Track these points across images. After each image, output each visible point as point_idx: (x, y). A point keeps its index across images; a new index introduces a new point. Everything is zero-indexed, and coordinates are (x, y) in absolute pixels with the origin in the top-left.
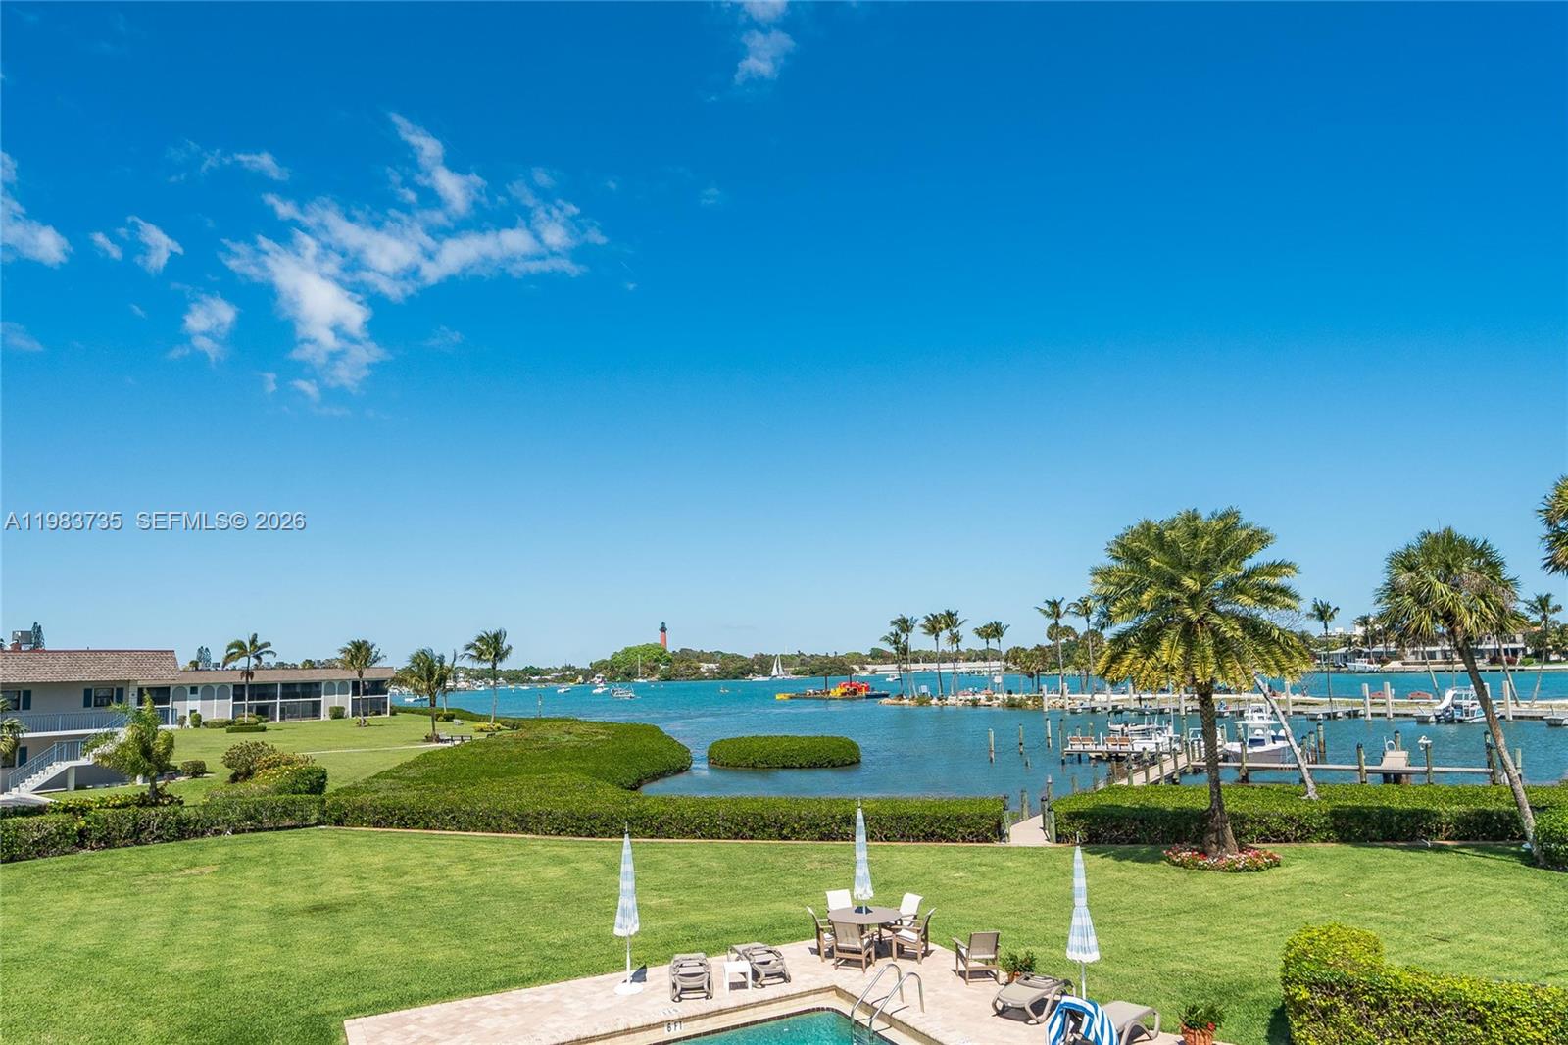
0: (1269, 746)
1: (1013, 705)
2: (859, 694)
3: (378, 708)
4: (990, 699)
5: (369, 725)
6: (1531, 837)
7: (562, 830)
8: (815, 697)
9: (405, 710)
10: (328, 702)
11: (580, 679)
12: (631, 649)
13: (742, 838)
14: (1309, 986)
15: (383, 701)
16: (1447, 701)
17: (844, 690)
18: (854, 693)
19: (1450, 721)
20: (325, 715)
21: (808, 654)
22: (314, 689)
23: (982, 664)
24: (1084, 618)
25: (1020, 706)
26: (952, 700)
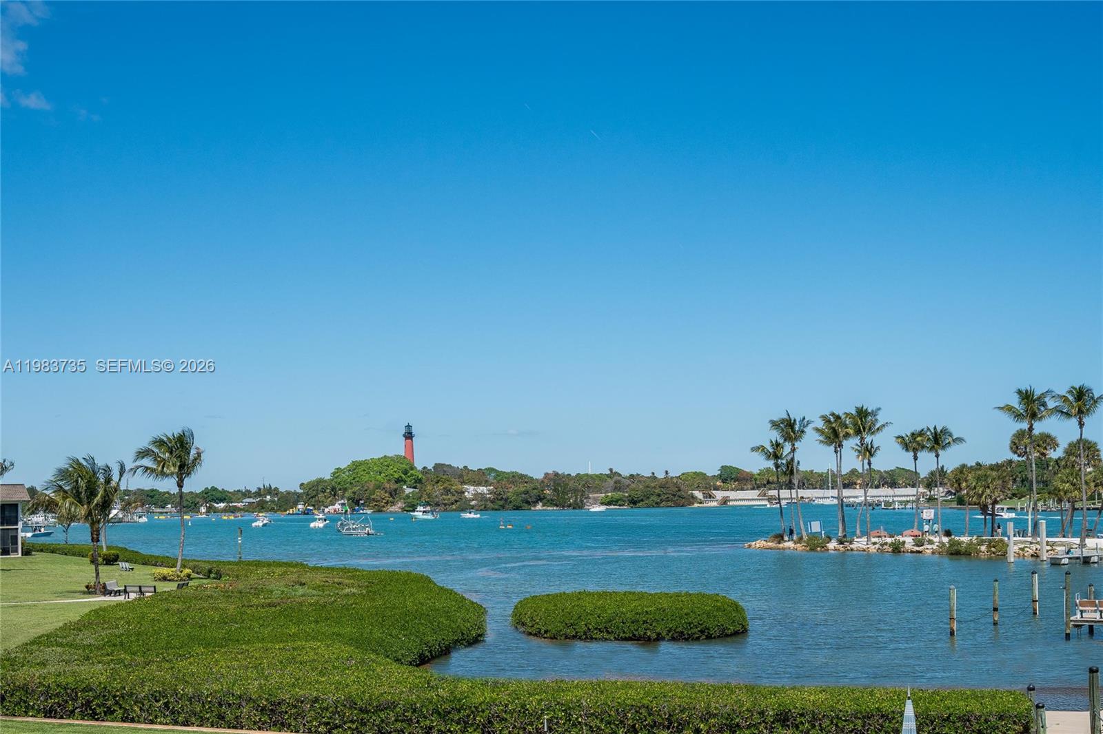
4: (919, 544)
9: (37, 548)
15: (12, 534)
21: (625, 473)
24: (1077, 420)
25: (967, 554)
26: (860, 543)
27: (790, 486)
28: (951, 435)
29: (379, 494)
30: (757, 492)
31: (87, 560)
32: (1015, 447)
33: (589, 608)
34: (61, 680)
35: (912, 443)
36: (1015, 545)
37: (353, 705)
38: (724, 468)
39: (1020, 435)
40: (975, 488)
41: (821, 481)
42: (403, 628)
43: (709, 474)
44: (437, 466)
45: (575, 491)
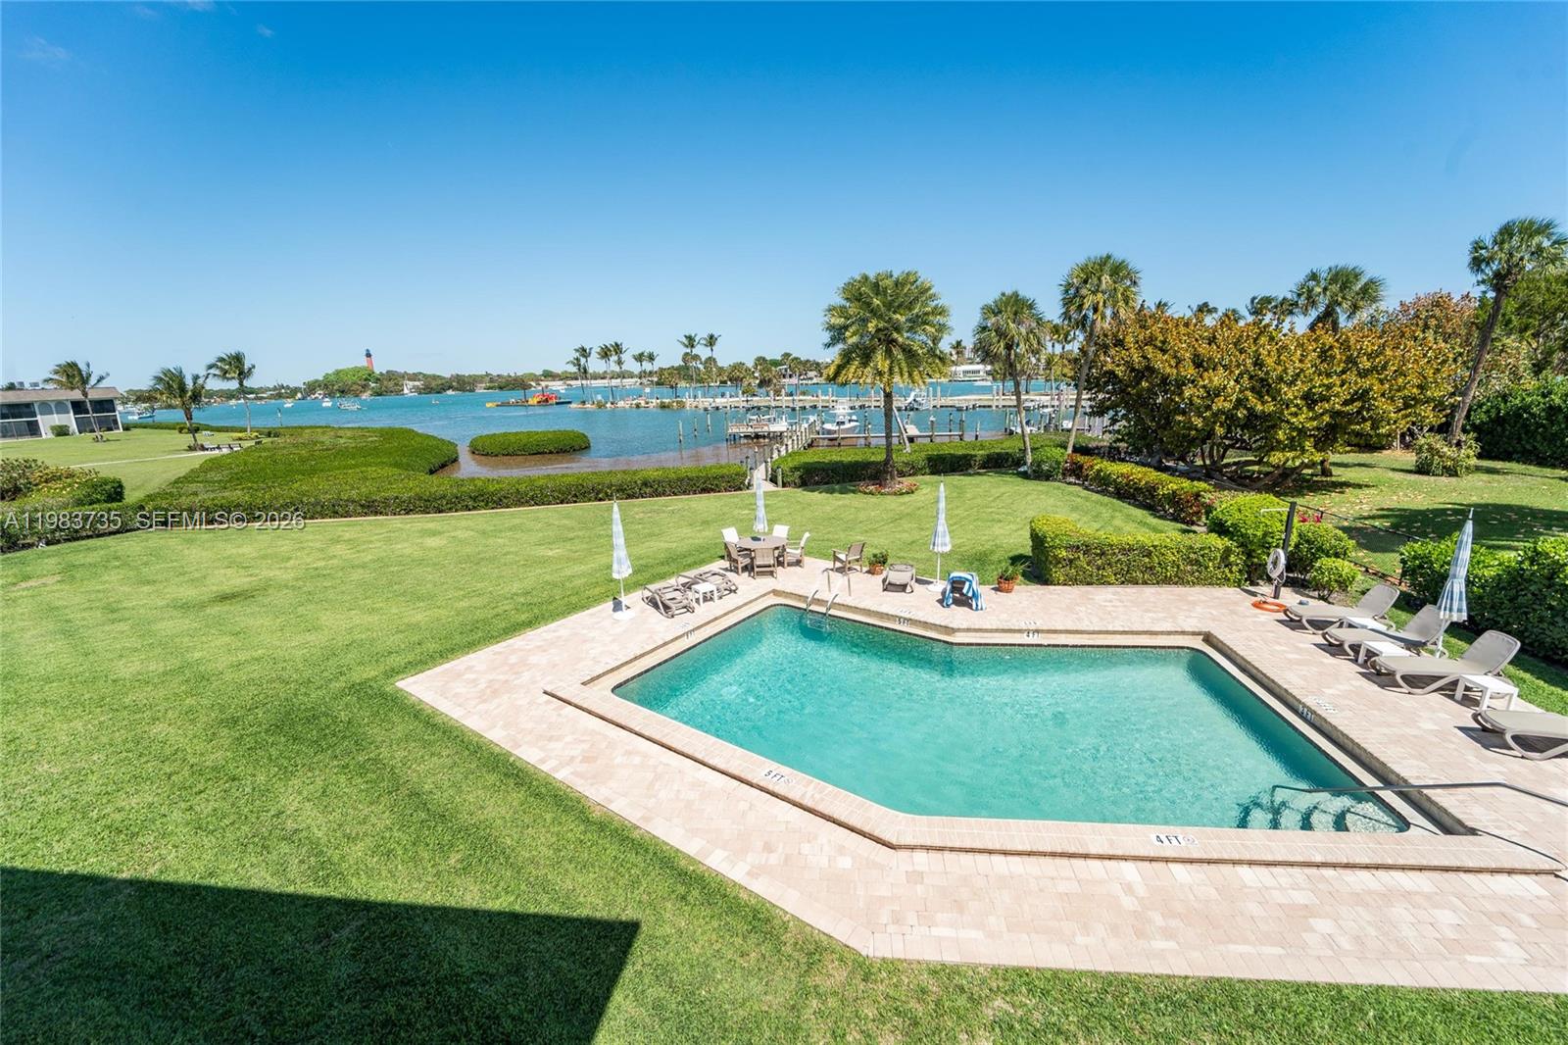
0: (847, 426)
1: (664, 407)
2: (550, 402)
3: (110, 425)
4: (647, 403)
5: (108, 440)
6: (1029, 464)
7: (411, 510)
8: (516, 405)
9: (136, 426)
10: (46, 422)
11: (299, 395)
12: (341, 371)
13: (567, 503)
14: (1066, 548)
15: (112, 418)
16: (910, 399)
17: (538, 400)
18: (547, 401)
19: (912, 409)
20: (46, 433)
21: (495, 374)
22: (26, 410)
24: (709, 348)
25: (668, 407)
26: (621, 404)
27: (587, 379)
28: (656, 355)
29: (355, 387)
30: (562, 382)
31: (177, 431)
32: (684, 360)
33: (513, 440)
34: (216, 501)
35: (639, 358)
36: (689, 402)
37: (420, 499)
38: (544, 371)
39: (687, 354)
40: (668, 377)
41: (596, 377)
42: (417, 456)
43: (537, 374)
44: (388, 372)
45: (469, 383)
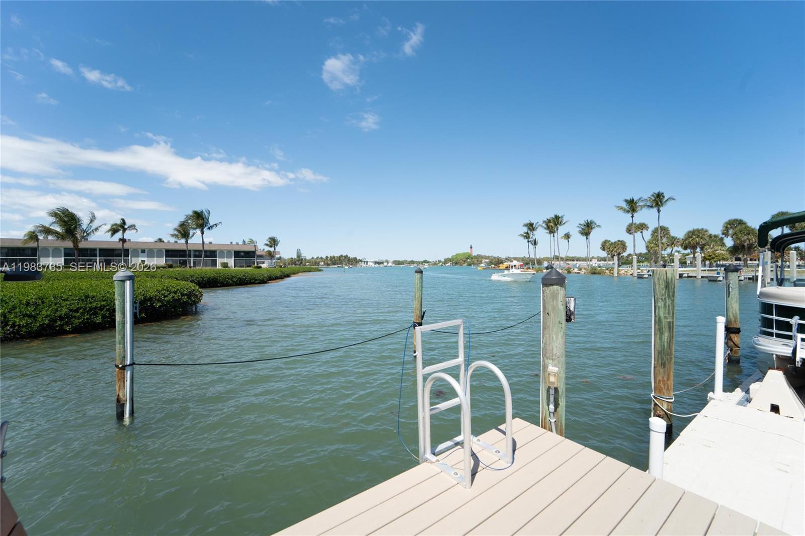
10: (220, 260)
12: (458, 254)
15: (252, 260)
20: (219, 266)
23: (604, 262)
28: (595, 224)
40: (609, 248)
44: (478, 255)
